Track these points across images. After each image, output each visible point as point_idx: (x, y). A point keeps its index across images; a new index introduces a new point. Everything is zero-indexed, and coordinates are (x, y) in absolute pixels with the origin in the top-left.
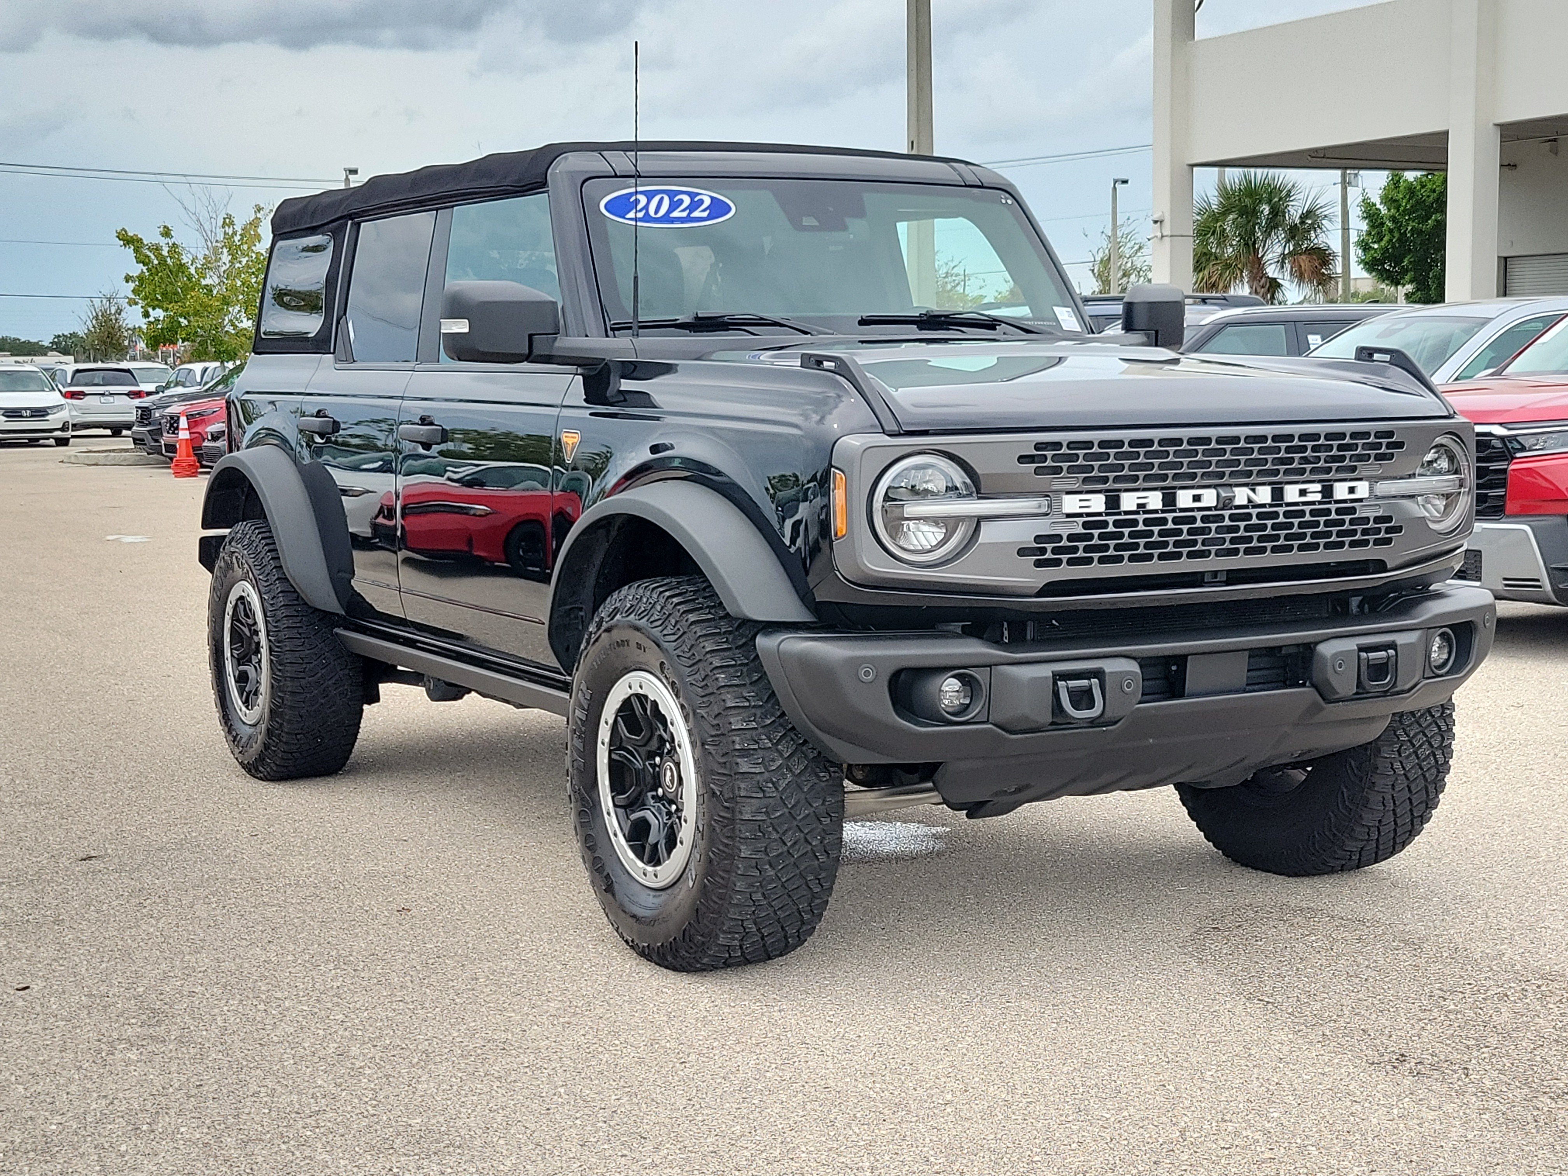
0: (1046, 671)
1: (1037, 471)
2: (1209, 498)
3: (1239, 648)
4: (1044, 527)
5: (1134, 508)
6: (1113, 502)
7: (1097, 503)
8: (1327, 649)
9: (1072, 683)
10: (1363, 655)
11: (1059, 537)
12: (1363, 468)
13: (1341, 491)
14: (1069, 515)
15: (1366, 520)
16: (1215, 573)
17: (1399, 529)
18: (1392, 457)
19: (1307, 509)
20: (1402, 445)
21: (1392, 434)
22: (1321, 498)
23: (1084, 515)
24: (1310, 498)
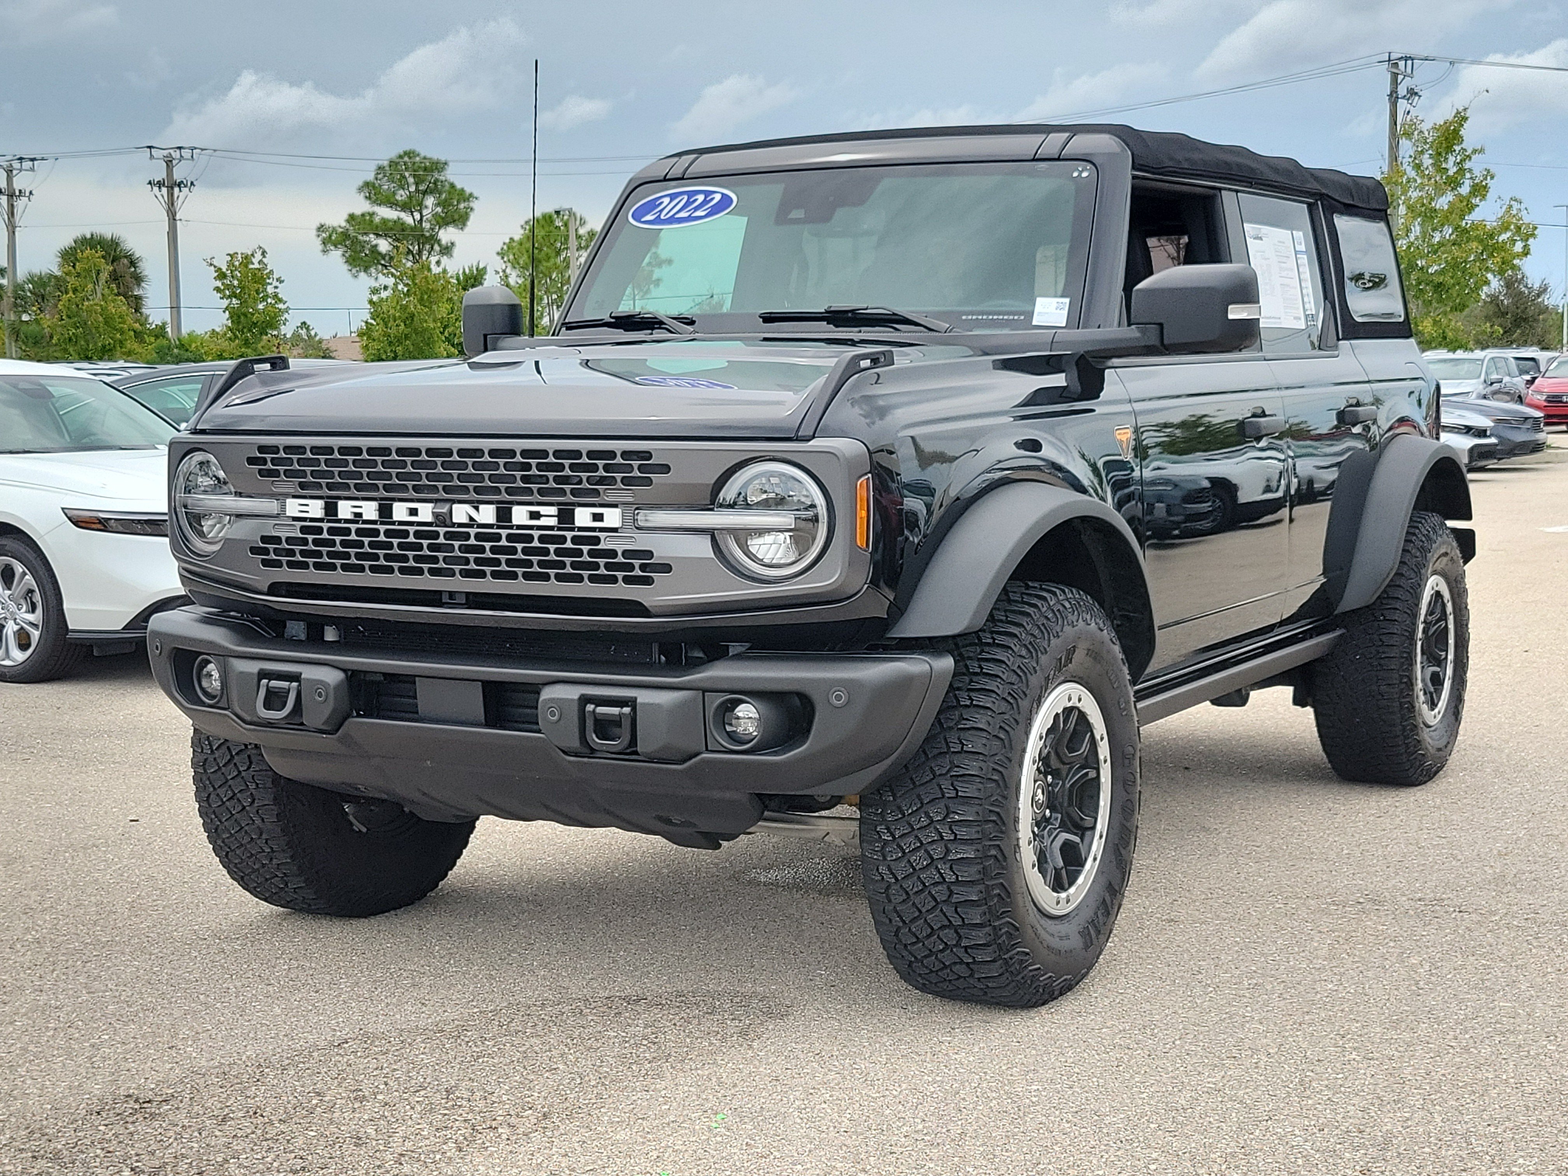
1: (262, 473)
2: (426, 512)
3: (465, 677)
4: (268, 528)
5: (349, 517)
6: (331, 509)
7: (316, 509)
8: (544, 693)
9: (273, 683)
10: (589, 707)
11: (280, 540)
12: (608, 493)
13: (583, 517)
14: (292, 519)
15: (613, 553)
16: (451, 594)
17: (666, 568)
18: (649, 482)
19: (536, 534)
20: (665, 469)
21: (648, 455)
22: (559, 523)
23: (304, 519)
24: (543, 522)
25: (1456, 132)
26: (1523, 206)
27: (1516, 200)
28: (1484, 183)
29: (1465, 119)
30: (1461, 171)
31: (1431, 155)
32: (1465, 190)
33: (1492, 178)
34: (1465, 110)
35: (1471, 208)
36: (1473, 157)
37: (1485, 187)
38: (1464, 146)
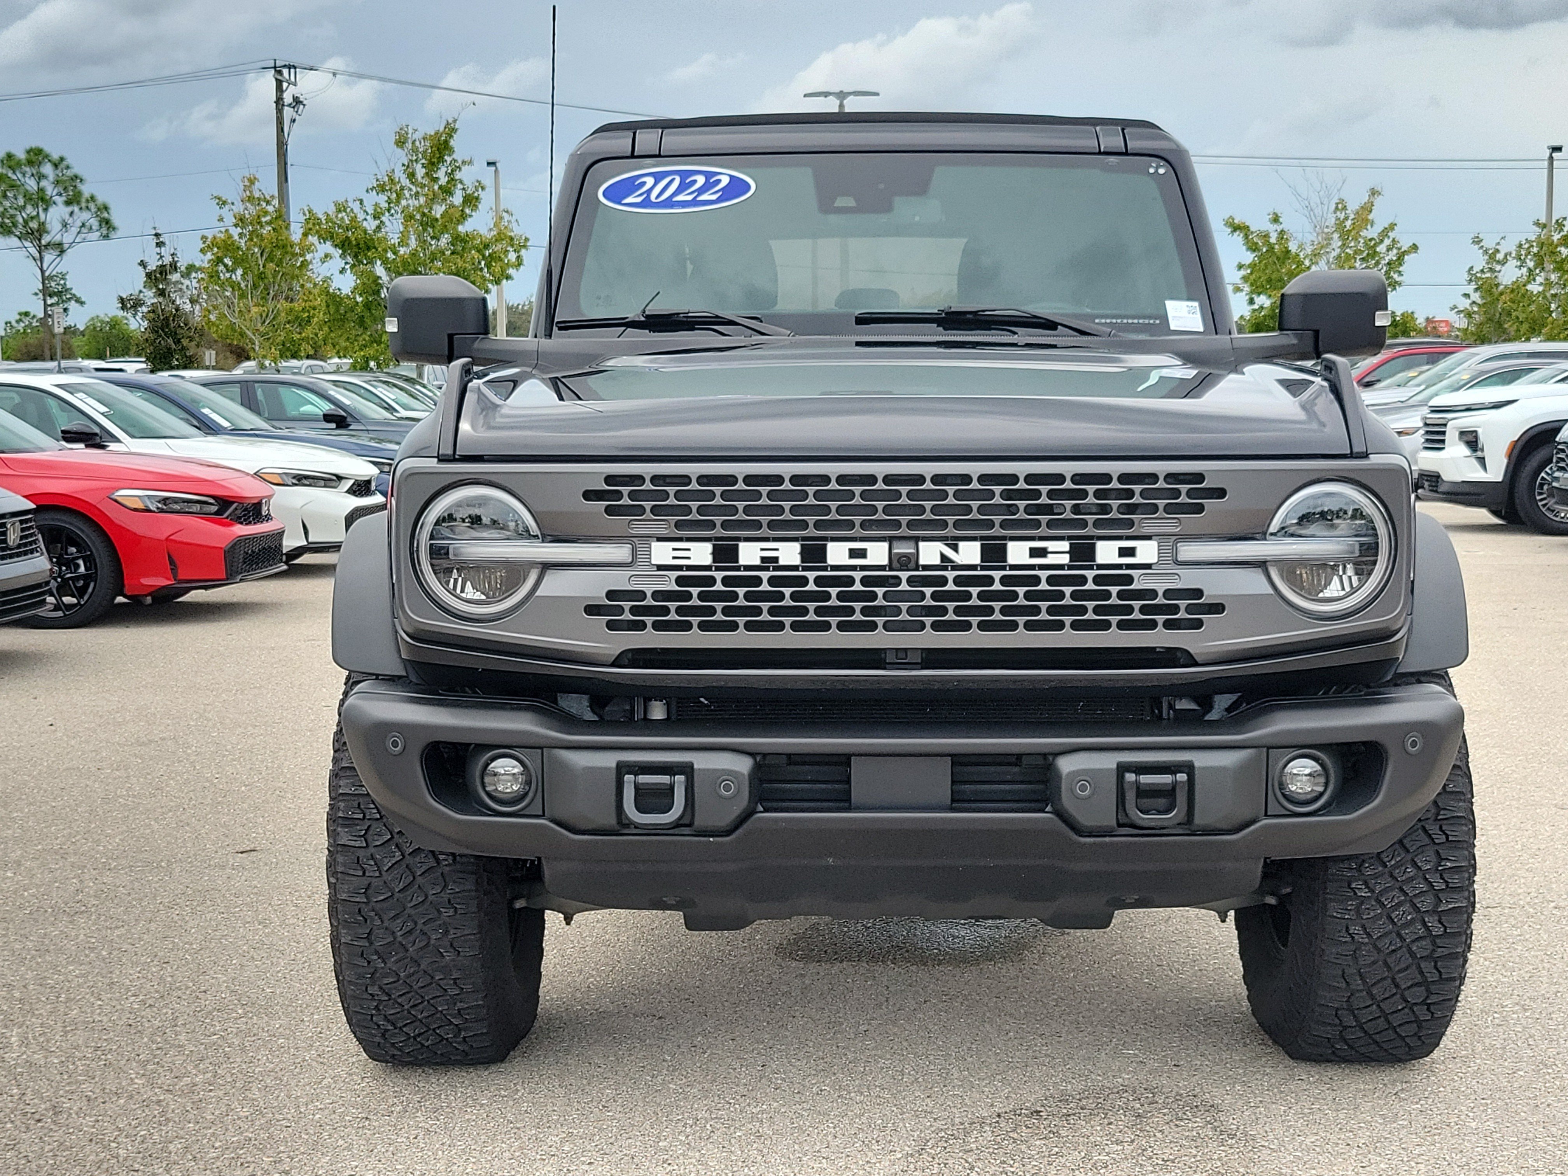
0: (609, 760)
1: (609, 511)
2: (878, 554)
4: (620, 580)
5: (758, 562)
6: (726, 554)
7: (699, 553)
8: (1066, 765)
9: (643, 779)
10: (1130, 777)
11: (642, 595)
12: (1144, 523)
13: (1107, 552)
14: (660, 568)
15: (1150, 594)
17: (1217, 608)
18: (1200, 509)
19: (1044, 575)
20: (1221, 493)
21: (1199, 477)
22: (1071, 561)
23: (679, 568)
24: (1050, 560)
25: (446, 142)
26: (513, 219)
27: (507, 212)
28: (476, 194)
29: (454, 130)
30: (452, 180)
31: (423, 164)
32: (457, 199)
33: (483, 189)
34: (455, 121)
35: (463, 217)
36: (463, 168)
37: (477, 198)
38: (455, 156)
